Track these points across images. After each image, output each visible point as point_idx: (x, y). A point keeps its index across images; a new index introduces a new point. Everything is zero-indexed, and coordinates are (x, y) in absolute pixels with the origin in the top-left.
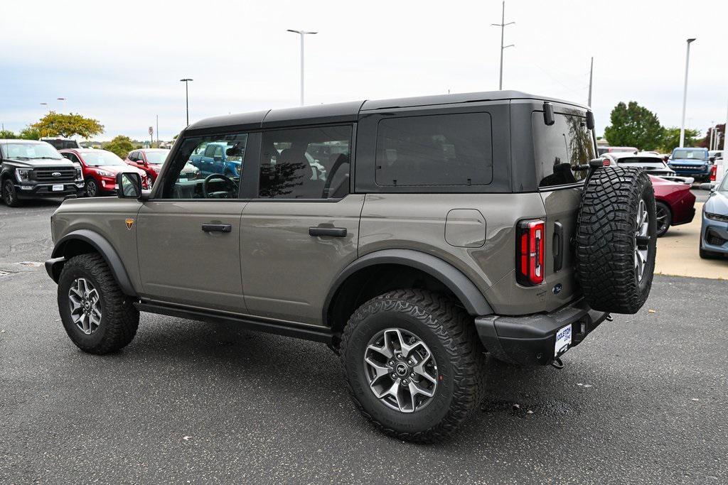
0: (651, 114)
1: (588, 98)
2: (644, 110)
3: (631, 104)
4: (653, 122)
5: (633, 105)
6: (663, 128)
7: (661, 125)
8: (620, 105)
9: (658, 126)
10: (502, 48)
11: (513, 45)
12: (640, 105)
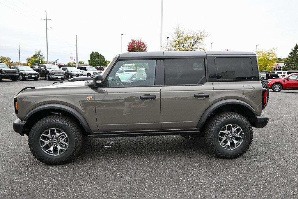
0: (102, 56)
1: (76, 49)
2: (100, 55)
3: (96, 52)
4: (103, 59)
5: (97, 53)
6: (106, 61)
7: (106, 60)
8: (93, 52)
9: (105, 60)
10: (47, 28)
11: (51, 28)
12: (99, 53)
